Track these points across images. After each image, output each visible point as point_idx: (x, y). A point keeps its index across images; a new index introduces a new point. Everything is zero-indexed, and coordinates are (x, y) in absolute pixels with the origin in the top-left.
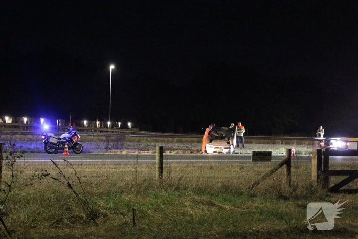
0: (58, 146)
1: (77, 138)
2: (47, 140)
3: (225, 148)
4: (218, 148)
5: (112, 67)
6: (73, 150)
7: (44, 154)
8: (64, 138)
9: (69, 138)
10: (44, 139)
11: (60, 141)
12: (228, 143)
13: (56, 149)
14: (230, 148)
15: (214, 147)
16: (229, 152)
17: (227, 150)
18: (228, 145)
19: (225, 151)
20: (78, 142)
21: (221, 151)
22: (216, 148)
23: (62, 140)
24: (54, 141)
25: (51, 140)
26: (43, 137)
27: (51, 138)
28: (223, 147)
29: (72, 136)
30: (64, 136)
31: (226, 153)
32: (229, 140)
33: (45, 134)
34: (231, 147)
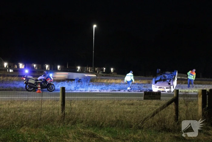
0: (36, 85)
1: (50, 80)
2: (27, 81)
3: (167, 88)
4: (161, 88)
5: (95, 26)
6: (47, 89)
7: (25, 92)
8: (41, 80)
9: (44, 79)
10: (25, 80)
11: (37, 82)
12: (169, 84)
13: (34, 88)
14: (170, 88)
15: (158, 87)
16: (170, 91)
17: (168, 90)
18: (169, 85)
19: (167, 90)
20: (51, 83)
21: (164, 90)
22: (160, 88)
23: (39, 81)
24: (33, 82)
25: (30, 81)
26: (24, 79)
27: (30, 80)
28: (165, 87)
29: (46, 78)
30: (40, 78)
31: (168, 92)
32: (170, 81)
33: (25, 76)
34: (172, 87)
